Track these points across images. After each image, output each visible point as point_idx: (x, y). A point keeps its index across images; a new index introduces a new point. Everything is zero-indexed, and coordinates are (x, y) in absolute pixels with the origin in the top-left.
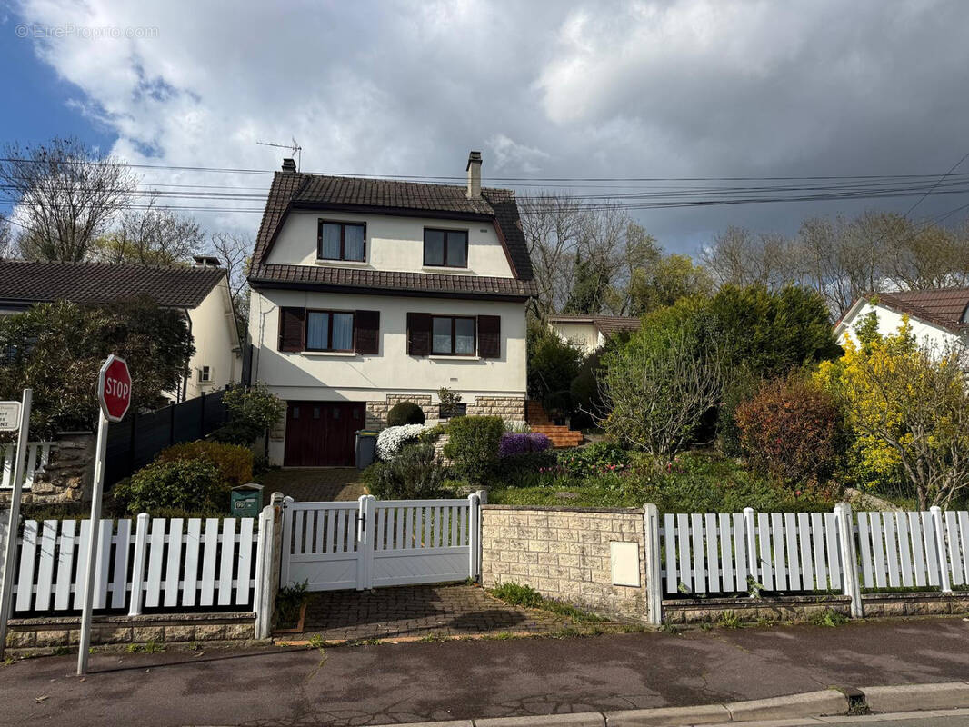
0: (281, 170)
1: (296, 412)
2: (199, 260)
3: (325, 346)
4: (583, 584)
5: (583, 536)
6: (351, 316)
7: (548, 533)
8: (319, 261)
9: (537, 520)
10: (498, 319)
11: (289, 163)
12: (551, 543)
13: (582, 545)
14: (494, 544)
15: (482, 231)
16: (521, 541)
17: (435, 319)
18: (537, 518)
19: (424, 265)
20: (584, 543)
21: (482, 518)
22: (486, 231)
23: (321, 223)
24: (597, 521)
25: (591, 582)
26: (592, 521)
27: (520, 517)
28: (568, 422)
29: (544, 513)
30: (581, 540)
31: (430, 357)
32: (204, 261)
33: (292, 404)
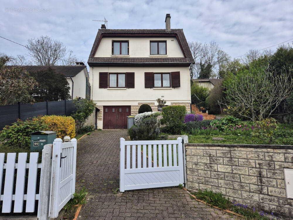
0: (101, 29)
1: (106, 110)
2: (77, 63)
3: (116, 86)
4: (261, 196)
5: (259, 164)
6: (124, 75)
7: (231, 161)
8: (112, 55)
9: (222, 153)
10: (179, 73)
11: (103, 26)
12: (233, 167)
13: (259, 170)
14: (194, 166)
15: (172, 40)
16: (212, 165)
17: (155, 75)
18: (223, 151)
19: (150, 54)
20: (260, 168)
21: (186, 151)
22: (173, 40)
23: (113, 42)
24: (271, 154)
25: (268, 195)
26: (266, 154)
27: (211, 151)
28: (207, 112)
29: (227, 149)
30: (258, 166)
31: (154, 88)
32: (79, 64)
33: (105, 107)
